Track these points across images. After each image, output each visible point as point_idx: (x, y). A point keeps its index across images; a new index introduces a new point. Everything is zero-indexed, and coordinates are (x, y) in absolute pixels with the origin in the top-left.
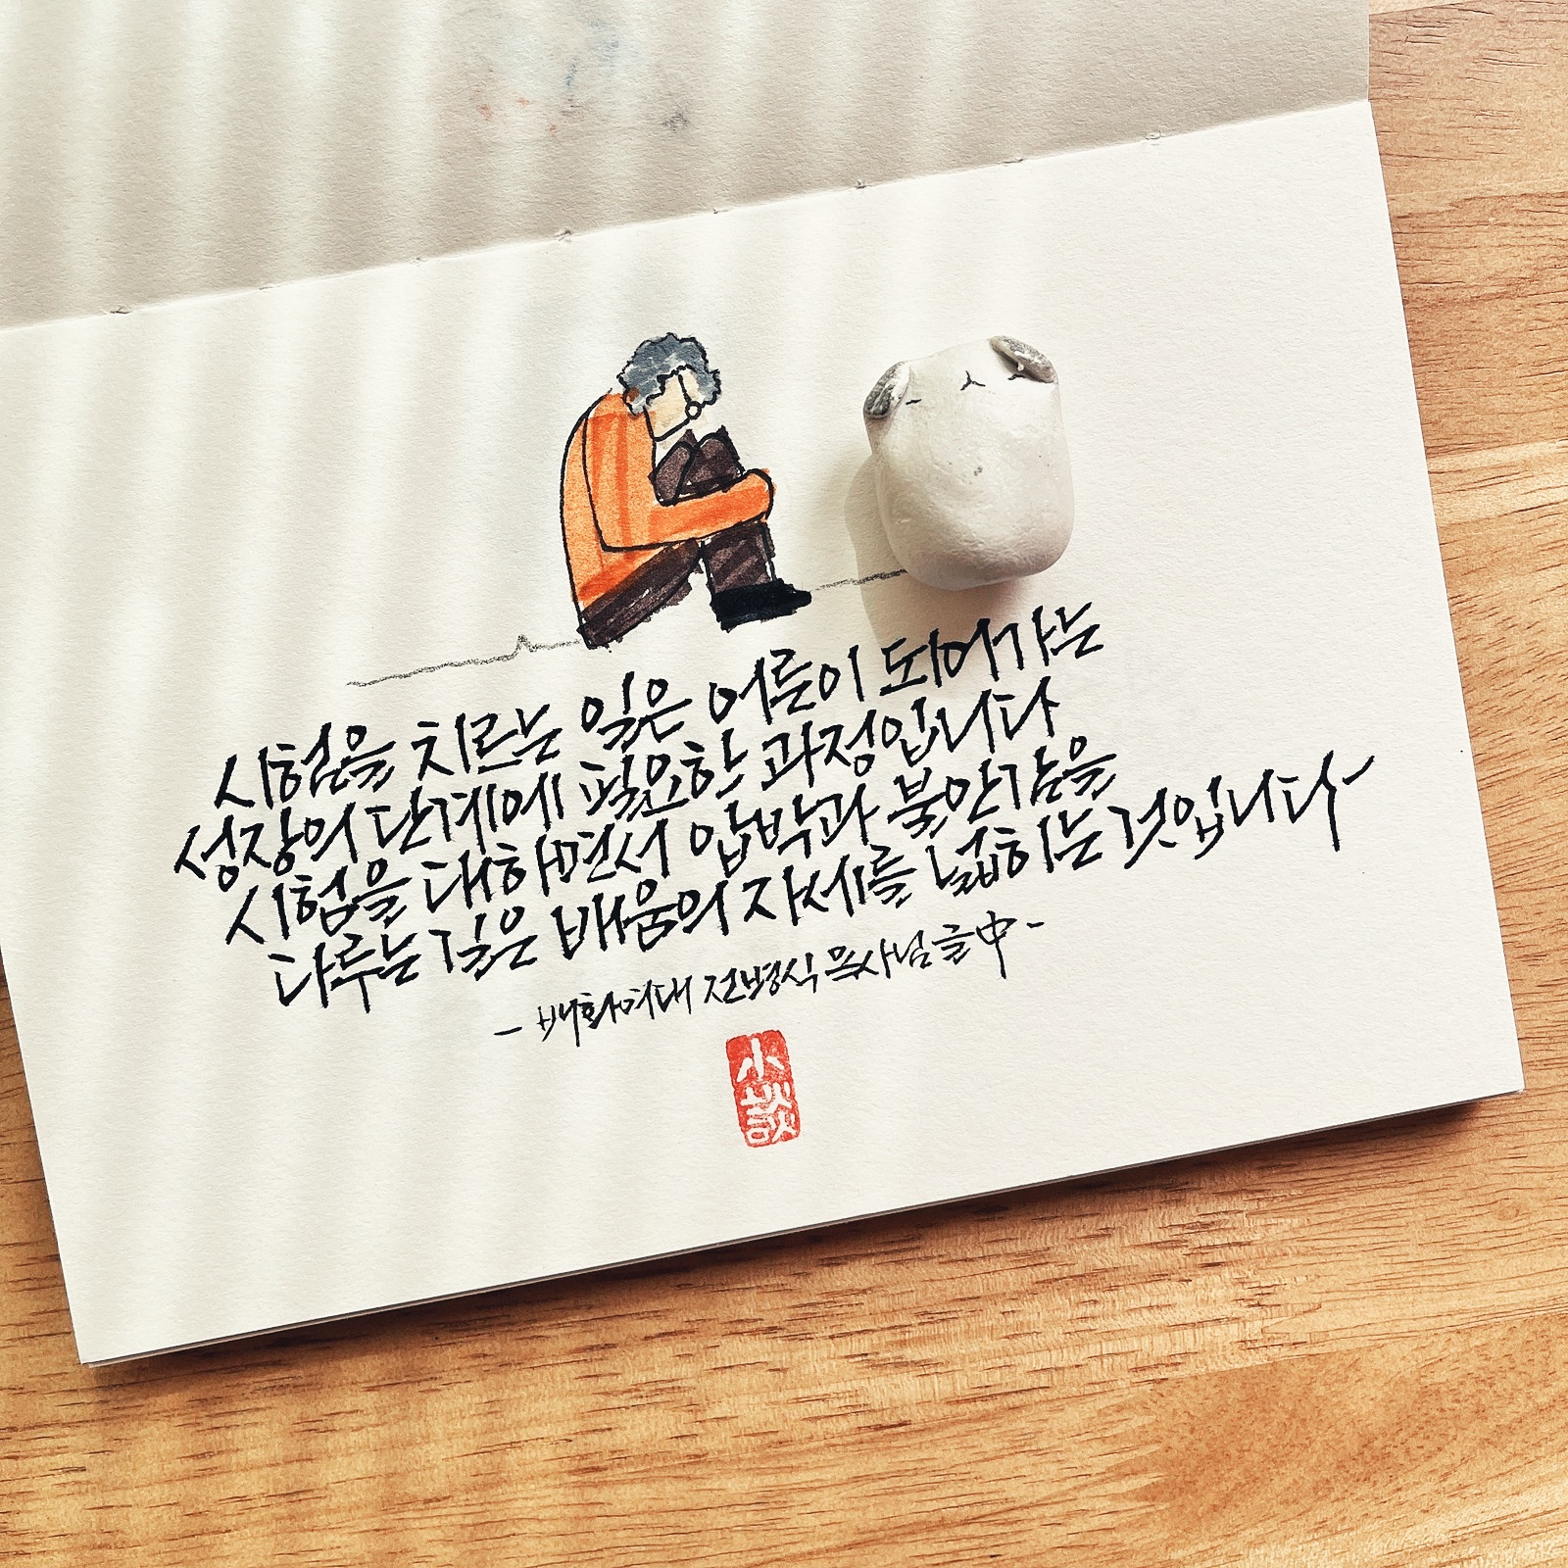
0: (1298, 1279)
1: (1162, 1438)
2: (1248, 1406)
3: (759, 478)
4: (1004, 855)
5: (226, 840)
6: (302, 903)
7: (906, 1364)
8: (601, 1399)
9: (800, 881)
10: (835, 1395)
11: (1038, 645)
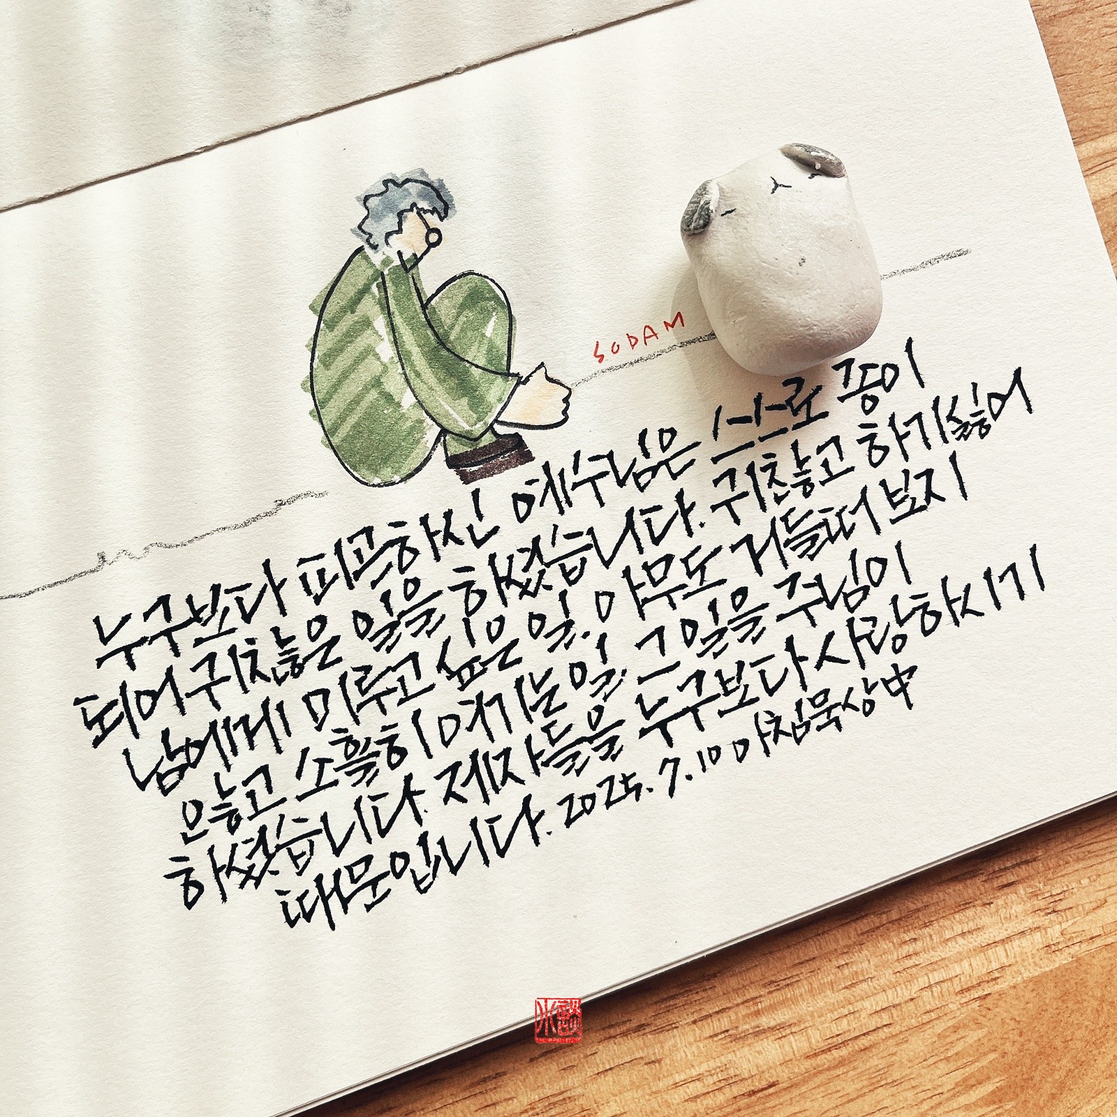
0: (1082, 882)
1: (997, 1047)
2: (1063, 1001)
7: (764, 1031)
10: (708, 1073)
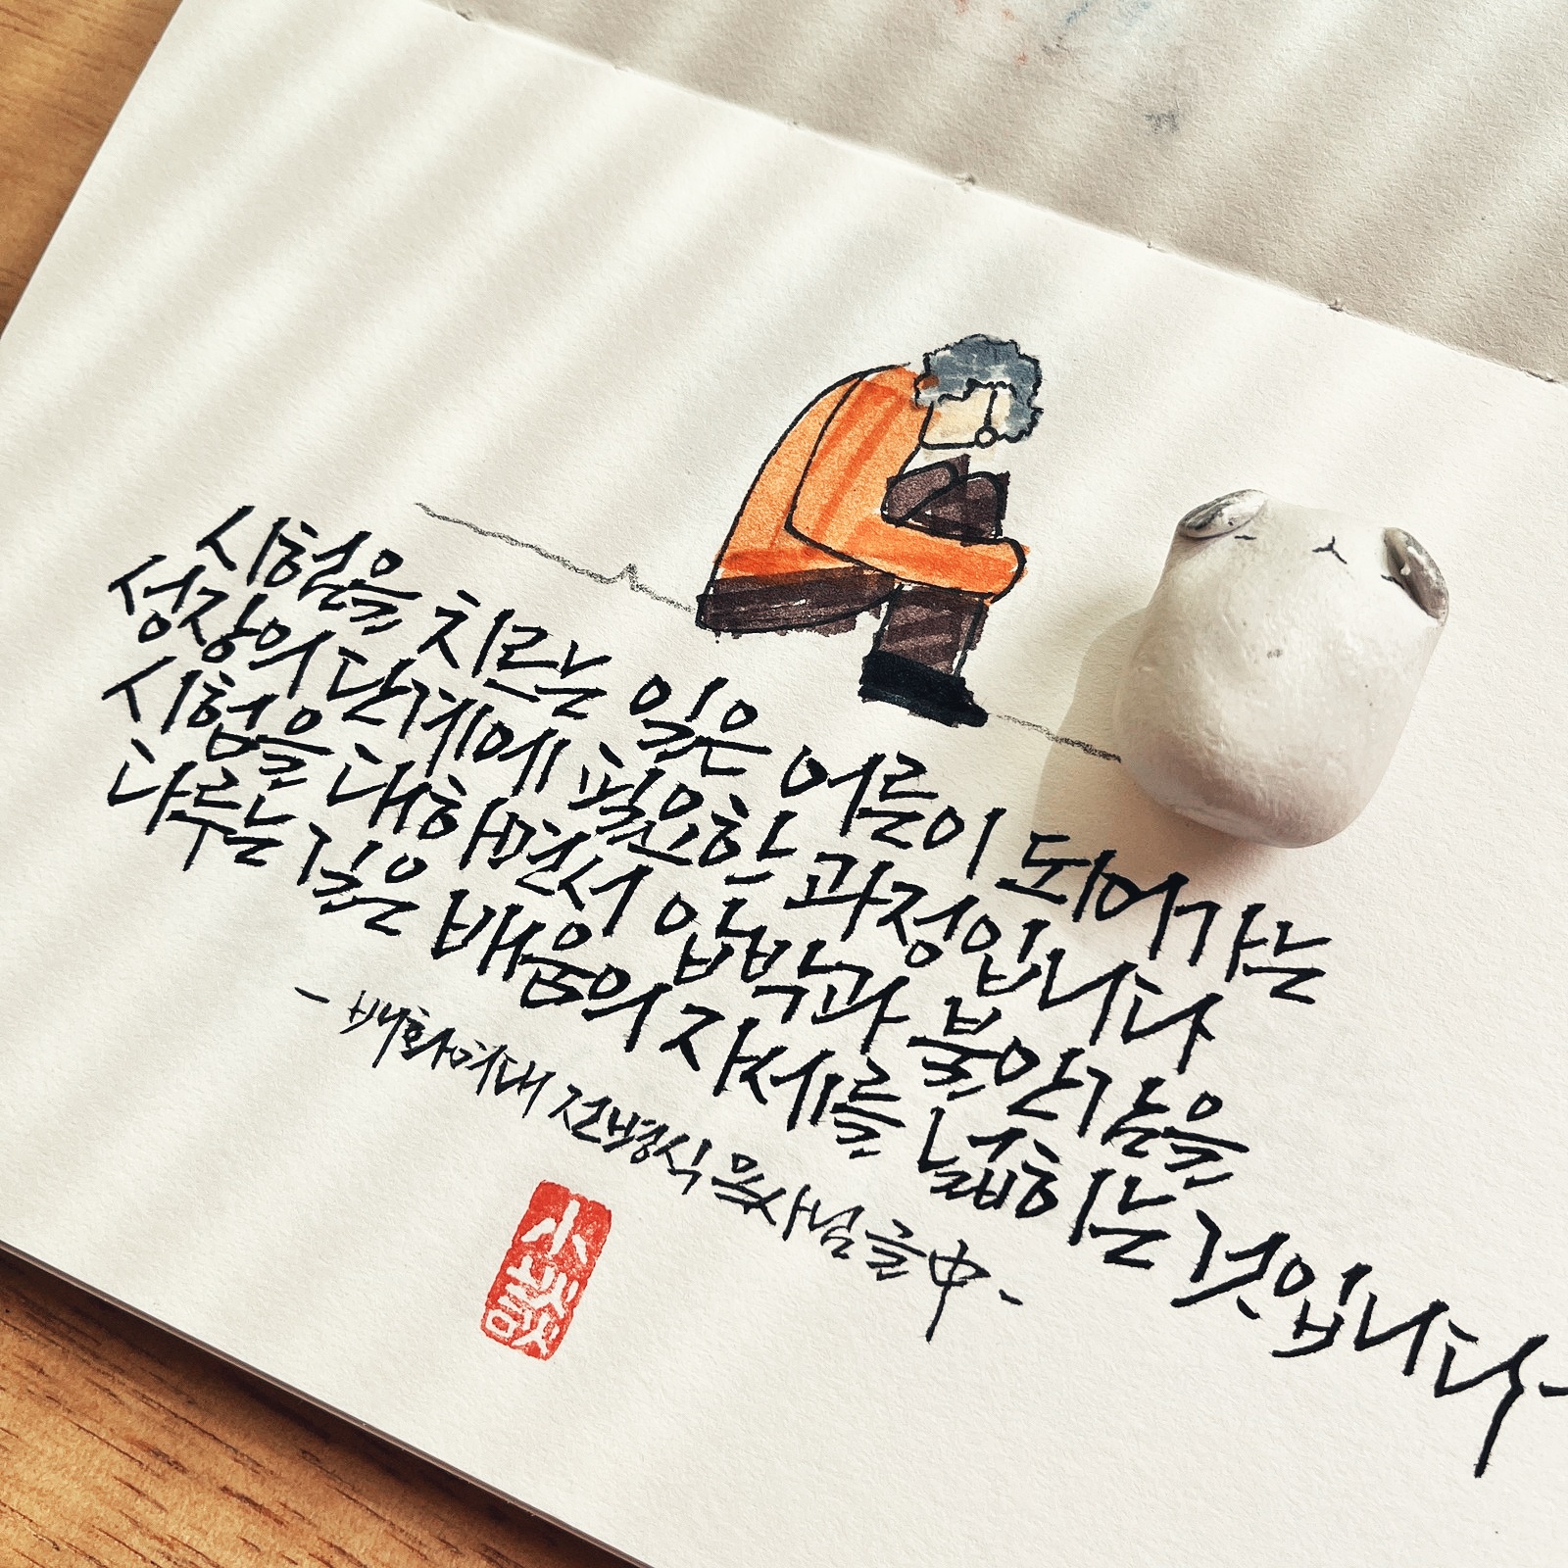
3: (1013, 552)
4: (1025, 1182)
5: (180, 589)
6: (205, 705)
8: (126, 1525)
9: (756, 1045)
11: (1232, 949)
